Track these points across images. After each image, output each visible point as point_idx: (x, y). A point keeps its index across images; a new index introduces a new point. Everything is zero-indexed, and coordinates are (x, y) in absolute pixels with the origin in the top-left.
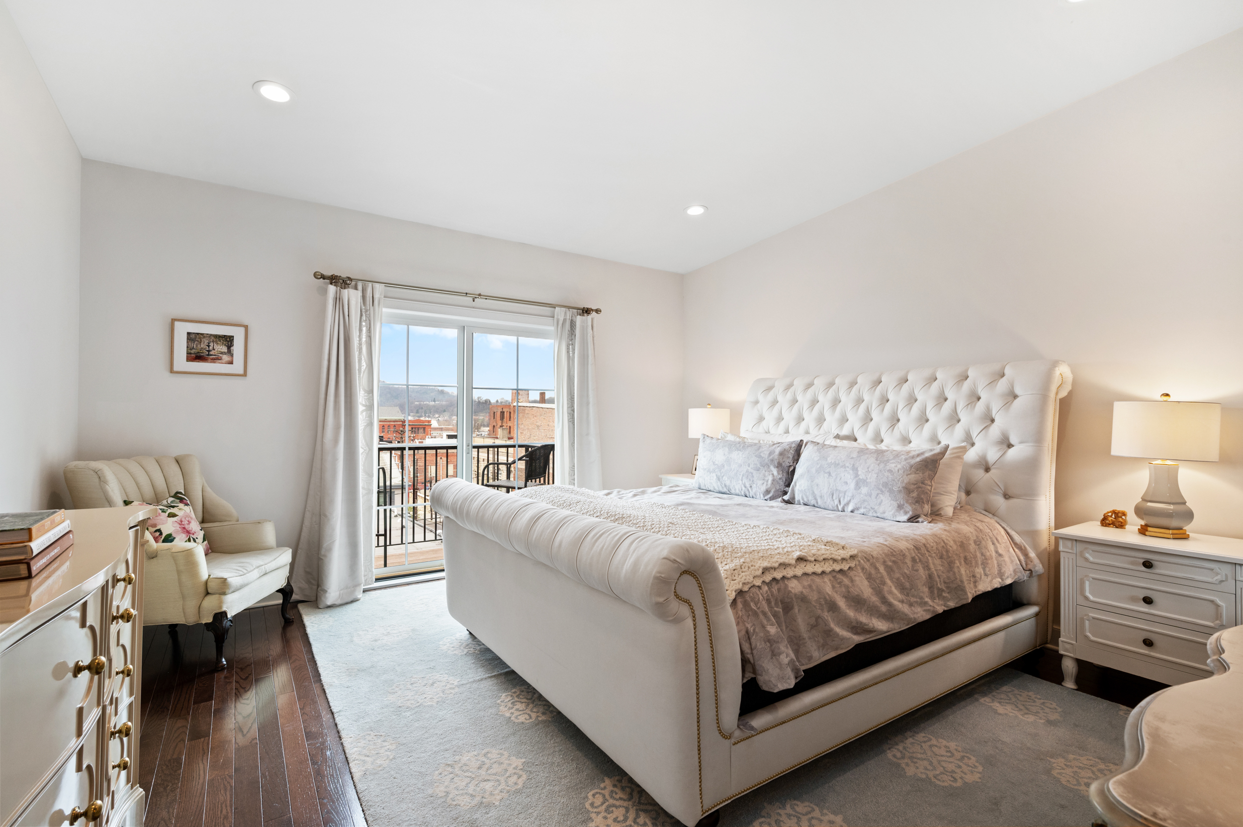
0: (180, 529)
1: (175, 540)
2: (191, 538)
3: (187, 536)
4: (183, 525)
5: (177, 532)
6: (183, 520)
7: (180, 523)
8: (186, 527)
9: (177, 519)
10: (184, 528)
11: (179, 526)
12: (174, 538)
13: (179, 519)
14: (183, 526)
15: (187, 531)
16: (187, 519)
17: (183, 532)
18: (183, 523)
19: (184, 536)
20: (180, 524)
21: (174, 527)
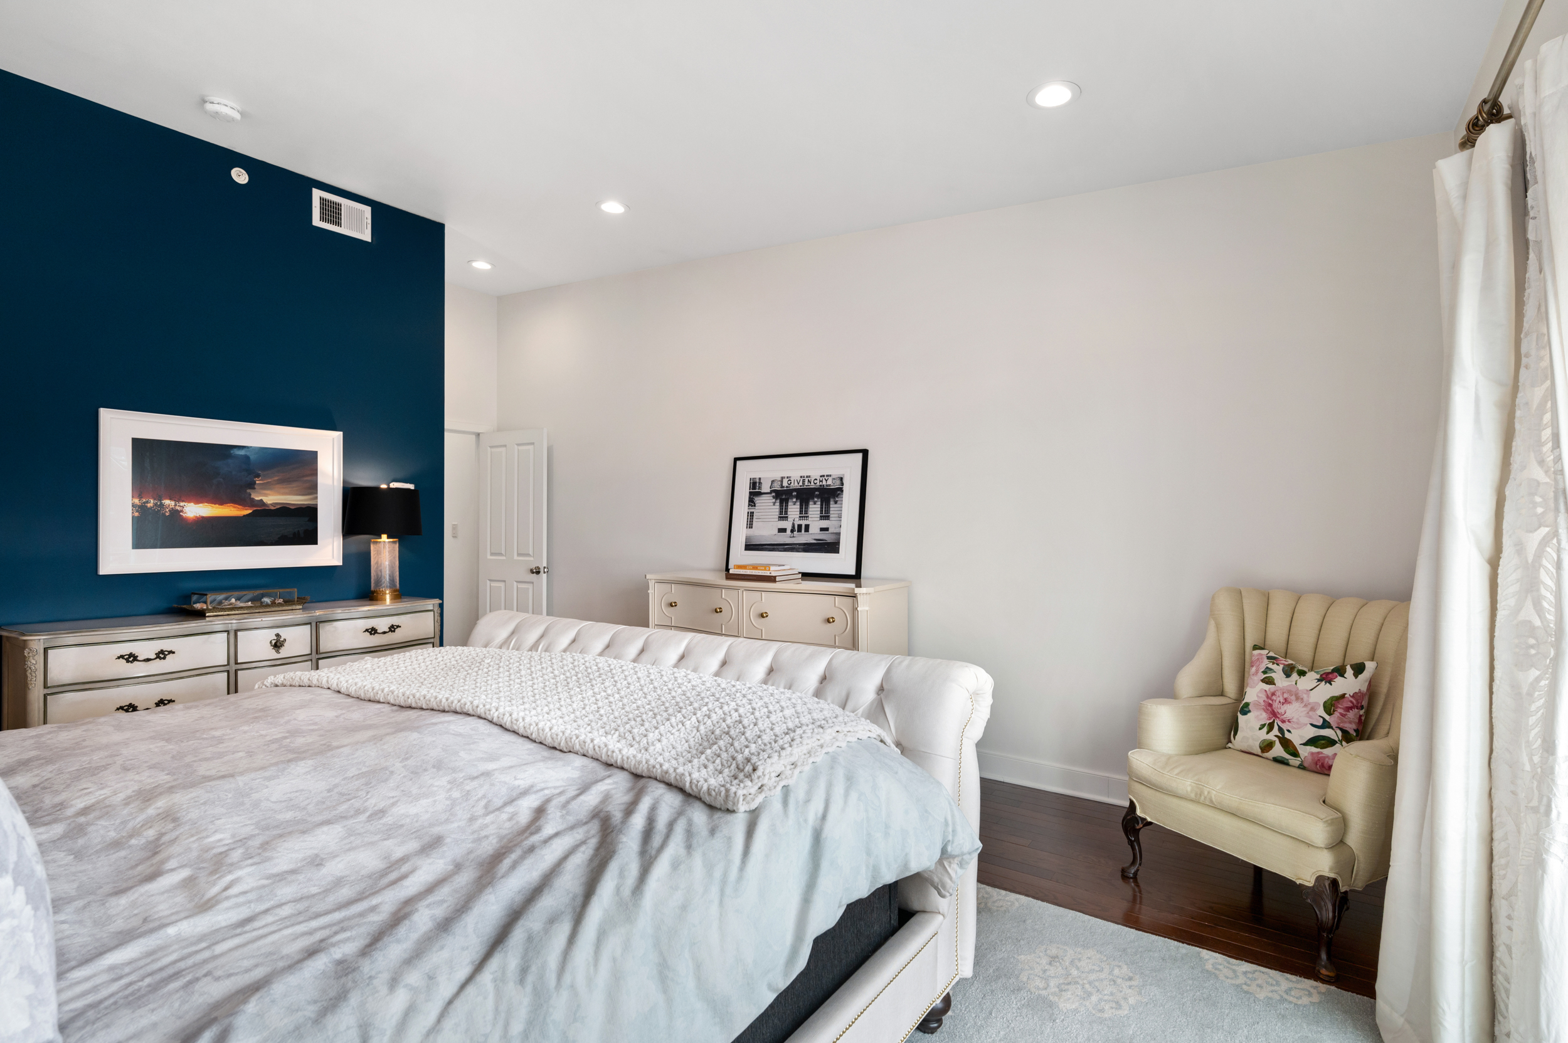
0: (1263, 703)
1: (1249, 714)
2: (1275, 724)
3: (1270, 719)
4: (1272, 700)
5: (1257, 704)
6: (1278, 693)
7: (1270, 695)
8: (1276, 705)
9: (1269, 690)
10: (1270, 705)
11: (1266, 699)
12: (1249, 711)
13: (1272, 690)
14: (1270, 702)
15: (1273, 711)
16: (1286, 696)
17: (1266, 710)
18: (1274, 698)
19: (1264, 718)
20: (1268, 697)
21: (1257, 696)
